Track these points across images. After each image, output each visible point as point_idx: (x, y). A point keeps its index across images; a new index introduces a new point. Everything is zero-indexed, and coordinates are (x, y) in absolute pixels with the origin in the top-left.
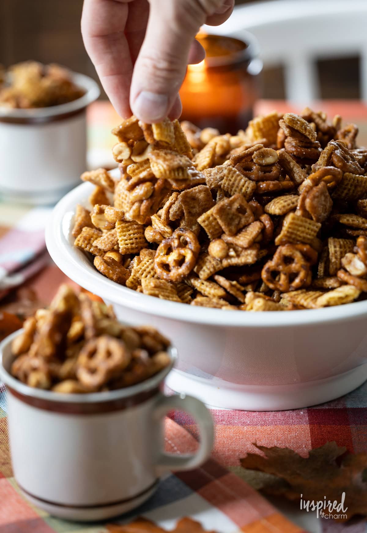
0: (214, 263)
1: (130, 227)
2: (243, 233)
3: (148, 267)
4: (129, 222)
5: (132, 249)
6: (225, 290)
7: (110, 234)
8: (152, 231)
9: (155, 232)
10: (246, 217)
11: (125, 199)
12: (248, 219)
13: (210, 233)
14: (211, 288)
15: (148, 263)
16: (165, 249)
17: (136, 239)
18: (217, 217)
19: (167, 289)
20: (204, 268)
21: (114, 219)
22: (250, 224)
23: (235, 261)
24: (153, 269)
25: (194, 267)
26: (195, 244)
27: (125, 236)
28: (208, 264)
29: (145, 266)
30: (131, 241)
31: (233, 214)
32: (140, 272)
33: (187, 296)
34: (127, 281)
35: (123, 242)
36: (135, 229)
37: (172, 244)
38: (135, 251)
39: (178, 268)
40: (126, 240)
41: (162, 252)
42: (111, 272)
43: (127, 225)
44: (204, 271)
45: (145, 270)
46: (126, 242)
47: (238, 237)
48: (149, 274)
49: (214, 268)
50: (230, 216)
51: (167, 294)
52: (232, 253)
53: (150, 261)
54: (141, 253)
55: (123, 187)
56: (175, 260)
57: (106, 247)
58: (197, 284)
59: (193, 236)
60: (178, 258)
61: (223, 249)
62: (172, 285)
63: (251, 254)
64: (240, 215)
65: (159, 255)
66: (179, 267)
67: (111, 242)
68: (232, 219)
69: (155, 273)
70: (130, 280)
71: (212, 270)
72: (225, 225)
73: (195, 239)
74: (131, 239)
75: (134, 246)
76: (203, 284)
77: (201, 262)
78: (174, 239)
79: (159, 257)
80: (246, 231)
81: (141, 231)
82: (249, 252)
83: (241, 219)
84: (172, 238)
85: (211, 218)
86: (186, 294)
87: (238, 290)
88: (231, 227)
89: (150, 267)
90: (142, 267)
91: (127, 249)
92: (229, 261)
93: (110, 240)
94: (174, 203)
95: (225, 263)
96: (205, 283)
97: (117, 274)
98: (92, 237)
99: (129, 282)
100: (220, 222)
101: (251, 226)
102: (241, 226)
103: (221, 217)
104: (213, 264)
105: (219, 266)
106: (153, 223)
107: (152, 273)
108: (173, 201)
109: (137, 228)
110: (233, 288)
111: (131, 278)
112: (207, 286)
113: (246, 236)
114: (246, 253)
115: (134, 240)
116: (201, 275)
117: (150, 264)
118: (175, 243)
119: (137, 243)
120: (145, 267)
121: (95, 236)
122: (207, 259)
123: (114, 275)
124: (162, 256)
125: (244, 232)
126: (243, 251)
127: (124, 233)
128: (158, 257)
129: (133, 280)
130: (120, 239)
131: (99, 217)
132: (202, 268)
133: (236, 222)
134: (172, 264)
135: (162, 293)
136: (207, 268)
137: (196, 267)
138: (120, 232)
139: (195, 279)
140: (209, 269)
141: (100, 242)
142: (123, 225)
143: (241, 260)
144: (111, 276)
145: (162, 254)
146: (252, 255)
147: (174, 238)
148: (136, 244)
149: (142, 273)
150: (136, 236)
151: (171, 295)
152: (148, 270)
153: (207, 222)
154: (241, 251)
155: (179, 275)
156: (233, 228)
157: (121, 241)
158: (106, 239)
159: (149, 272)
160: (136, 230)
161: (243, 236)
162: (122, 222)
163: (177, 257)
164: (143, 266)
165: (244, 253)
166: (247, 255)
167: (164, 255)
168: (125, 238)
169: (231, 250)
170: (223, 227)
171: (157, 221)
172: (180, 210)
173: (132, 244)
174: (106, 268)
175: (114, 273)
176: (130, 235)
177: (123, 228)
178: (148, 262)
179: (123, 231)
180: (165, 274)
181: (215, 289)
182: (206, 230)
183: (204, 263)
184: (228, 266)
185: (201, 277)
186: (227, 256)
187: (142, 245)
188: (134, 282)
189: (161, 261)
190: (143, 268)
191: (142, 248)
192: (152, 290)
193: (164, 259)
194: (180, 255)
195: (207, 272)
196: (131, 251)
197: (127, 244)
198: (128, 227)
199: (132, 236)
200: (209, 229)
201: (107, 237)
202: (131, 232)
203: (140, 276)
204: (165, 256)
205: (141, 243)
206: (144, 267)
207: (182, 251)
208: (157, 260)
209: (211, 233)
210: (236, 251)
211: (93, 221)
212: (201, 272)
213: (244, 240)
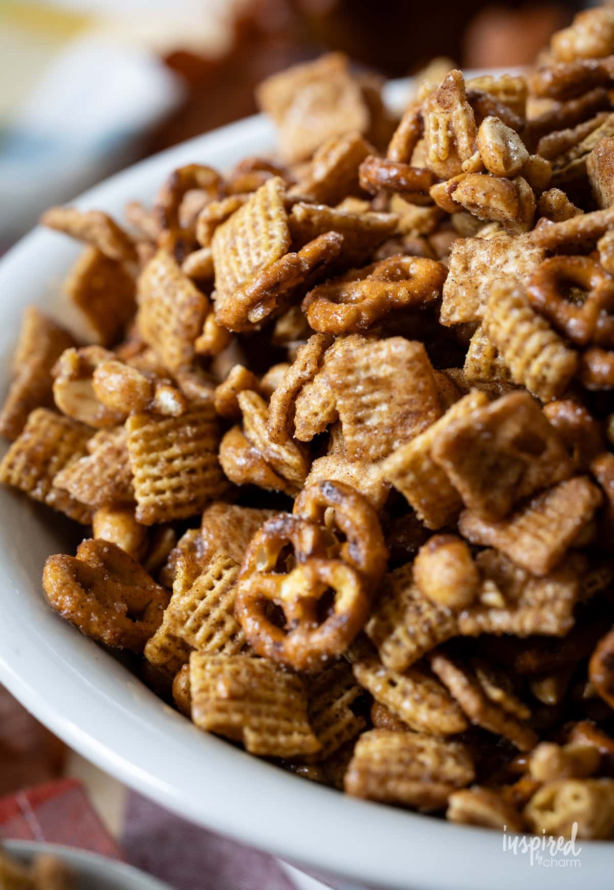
0: (431, 615)
1: (172, 435)
2: (529, 513)
3: (216, 602)
4: (169, 416)
5: (178, 505)
6: (464, 716)
7: (111, 450)
8: (241, 452)
9: (249, 456)
10: (544, 465)
11: (167, 321)
12: (549, 469)
13: (420, 505)
14: (418, 702)
15: (219, 585)
16: (272, 550)
17: (192, 471)
18: (448, 465)
19: (272, 702)
20: (399, 632)
21: (123, 406)
22: (555, 485)
23: (500, 621)
24: (231, 611)
25: (368, 620)
26: (370, 547)
27: (154, 463)
28: (410, 617)
29: (210, 595)
30: (174, 481)
31: (501, 454)
32: (189, 623)
33: (341, 710)
34: (149, 646)
35: (146, 486)
36: (187, 440)
37: (295, 539)
38: (186, 512)
39: (311, 630)
40: (157, 478)
41: (261, 559)
42: (95, 618)
43: (162, 425)
44: (398, 642)
45: (206, 615)
46: (159, 484)
47: (513, 528)
48: (218, 630)
49: (431, 633)
50: (490, 460)
51: (270, 721)
52: (492, 596)
53: (227, 575)
54: (206, 522)
55: (162, 279)
56: (301, 600)
57: (93, 496)
58: (372, 681)
59: (366, 517)
60: (312, 594)
61: (462, 582)
62: (289, 677)
63: (555, 598)
64: (525, 457)
65: (253, 568)
66: (315, 625)
67: (112, 477)
68: (496, 469)
69: (239, 626)
70: (158, 645)
71: (423, 640)
72: (473, 490)
73: (371, 529)
74: (174, 474)
75: (182, 495)
76: (393, 684)
77: (389, 608)
78: (302, 525)
79: (254, 578)
80: (543, 507)
81: (208, 443)
82: (550, 589)
83: (525, 467)
84: (295, 521)
85: (426, 465)
86: (338, 704)
87: (509, 716)
88: (491, 496)
89: (224, 603)
90: (197, 601)
91: (162, 508)
92: (481, 619)
93: (110, 471)
94: (310, 380)
95: (467, 624)
96: (401, 681)
97: (115, 624)
98: (55, 451)
99: (155, 651)
100: (455, 478)
101: (559, 491)
102: (526, 490)
103: (459, 466)
104: (427, 622)
105: (448, 626)
106: (246, 421)
107: (229, 626)
108: (306, 374)
109: (197, 437)
110: (492, 713)
111: (160, 636)
112: (404, 694)
113: (541, 532)
114: (539, 594)
115: (183, 479)
116: (388, 655)
117: (224, 591)
118: (306, 540)
119: (193, 486)
120: (207, 604)
121: (64, 449)
122: (411, 598)
123: (106, 628)
124: (261, 572)
125: (535, 511)
126: (531, 584)
127: (153, 456)
128: (247, 575)
129: (166, 641)
130: (139, 473)
131: (78, 387)
132: (390, 630)
133: (511, 477)
134: (292, 611)
135: (255, 721)
136: (407, 633)
137: (372, 624)
138: (140, 452)
139: (368, 667)
140: (413, 637)
141: (76, 476)
142: (149, 428)
143: (521, 622)
144: (95, 629)
145: (261, 567)
146: (559, 606)
147: (301, 520)
148: (190, 491)
149: (195, 625)
150: (190, 462)
151: (284, 724)
152: (215, 614)
153: (411, 478)
154: (525, 584)
155: (315, 654)
156: (500, 498)
157: (143, 480)
158: (96, 470)
159: (221, 623)
160: (192, 445)
161: (532, 527)
162: (146, 418)
163: (310, 591)
164: (203, 598)
165: (532, 595)
166: (543, 604)
167: (268, 571)
168: (155, 471)
169: (489, 585)
170: (467, 497)
171: (258, 420)
172: (329, 409)
173: (176, 490)
174: (80, 605)
175: (105, 622)
176: (170, 460)
177: (147, 437)
178: (220, 577)
179: (149, 450)
180: (267, 641)
181: (432, 707)
182: (410, 497)
183: (400, 611)
184: (476, 634)
185: (388, 661)
186: (476, 605)
187: (209, 490)
188: (172, 648)
189: (259, 591)
190: (201, 605)
191: (209, 501)
192: (221, 710)
193: (268, 585)
194: (317, 582)
195: (409, 646)
196: (173, 514)
197: (160, 492)
198: (167, 431)
199: (177, 463)
200: (419, 497)
201: (101, 460)
202: (176, 450)
203: (188, 635)
204: (273, 573)
205: (206, 483)
206: (205, 600)
207: (326, 571)
208: (246, 586)
209: (426, 508)
210: (505, 586)
211: (59, 397)
212: (388, 647)
213: (534, 548)
